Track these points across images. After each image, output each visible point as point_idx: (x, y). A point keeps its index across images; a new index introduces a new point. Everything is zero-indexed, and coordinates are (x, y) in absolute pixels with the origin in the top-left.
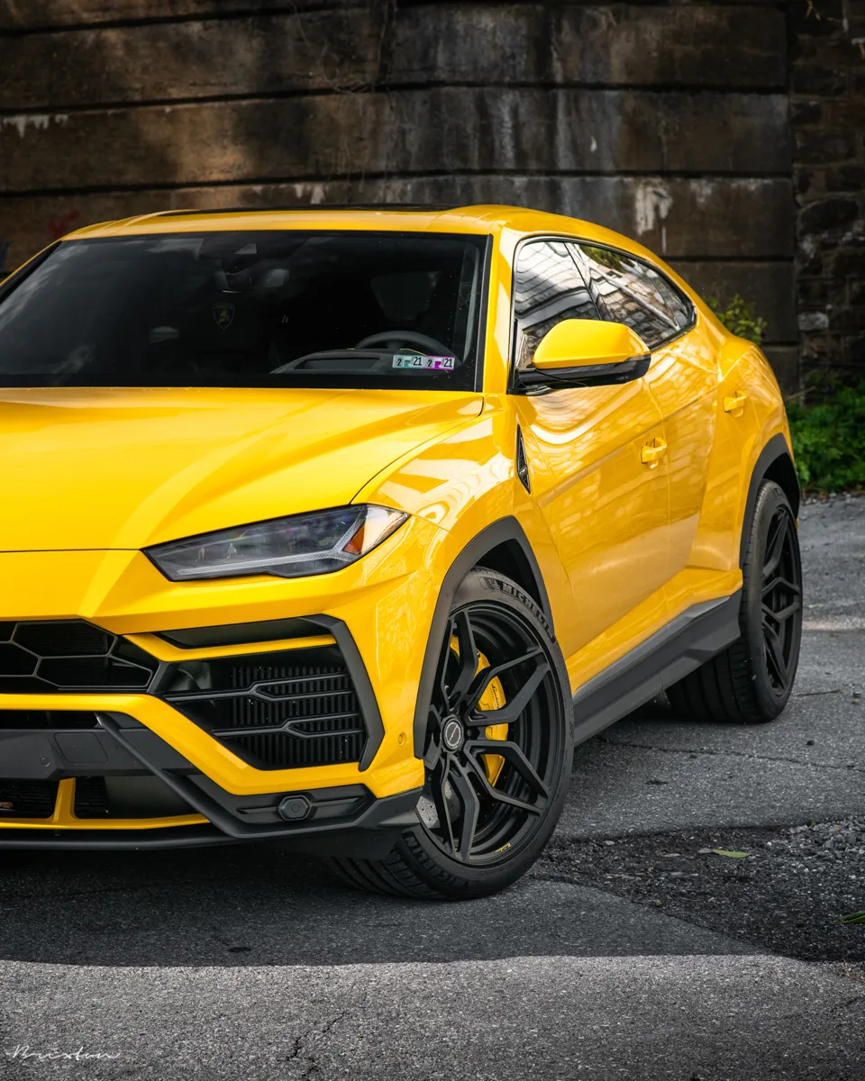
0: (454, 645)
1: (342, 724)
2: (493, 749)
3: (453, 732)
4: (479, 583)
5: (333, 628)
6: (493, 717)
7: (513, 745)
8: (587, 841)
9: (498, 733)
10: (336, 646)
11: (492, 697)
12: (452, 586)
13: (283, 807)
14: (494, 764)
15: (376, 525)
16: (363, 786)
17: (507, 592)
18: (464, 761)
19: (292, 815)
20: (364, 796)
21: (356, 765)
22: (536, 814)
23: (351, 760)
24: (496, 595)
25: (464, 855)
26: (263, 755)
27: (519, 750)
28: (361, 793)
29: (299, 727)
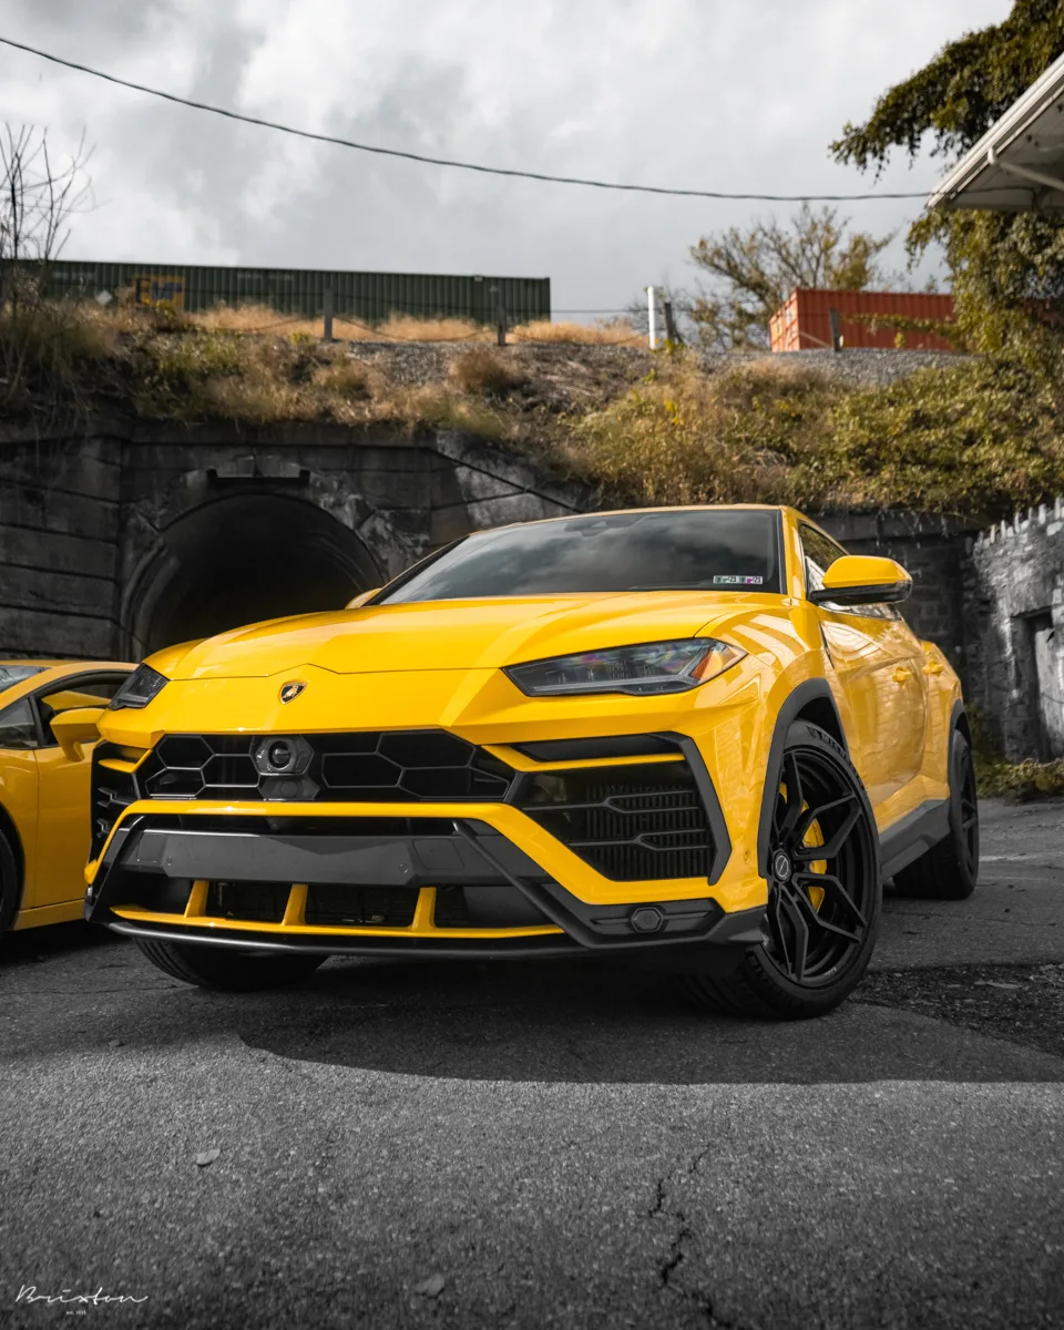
0: (785, 792)
1: (692, 839)
2: (816, 881)
3: (783, 863)
4: (803, 731)
5: (682, 744)
6: (813, 853)
7: (831, 878)
9: (818, 868)
10: (684, 764)
11: (811, 837)
12: (781, 729)
13: (635, 919)
14: (816, 897)
15: (716, 661)
16: (712, 900)
17: (824, 741)
18: (793, 891)
19: (644, 927)
20: (714, 910)
21: (704, 879)
22: (856, 941)
23: (700, 874)
24: (816, 743)
25: (799, 976)
26: (615, 866)
27: (836, 882)
28: (709, 907)
29: (649, 840)
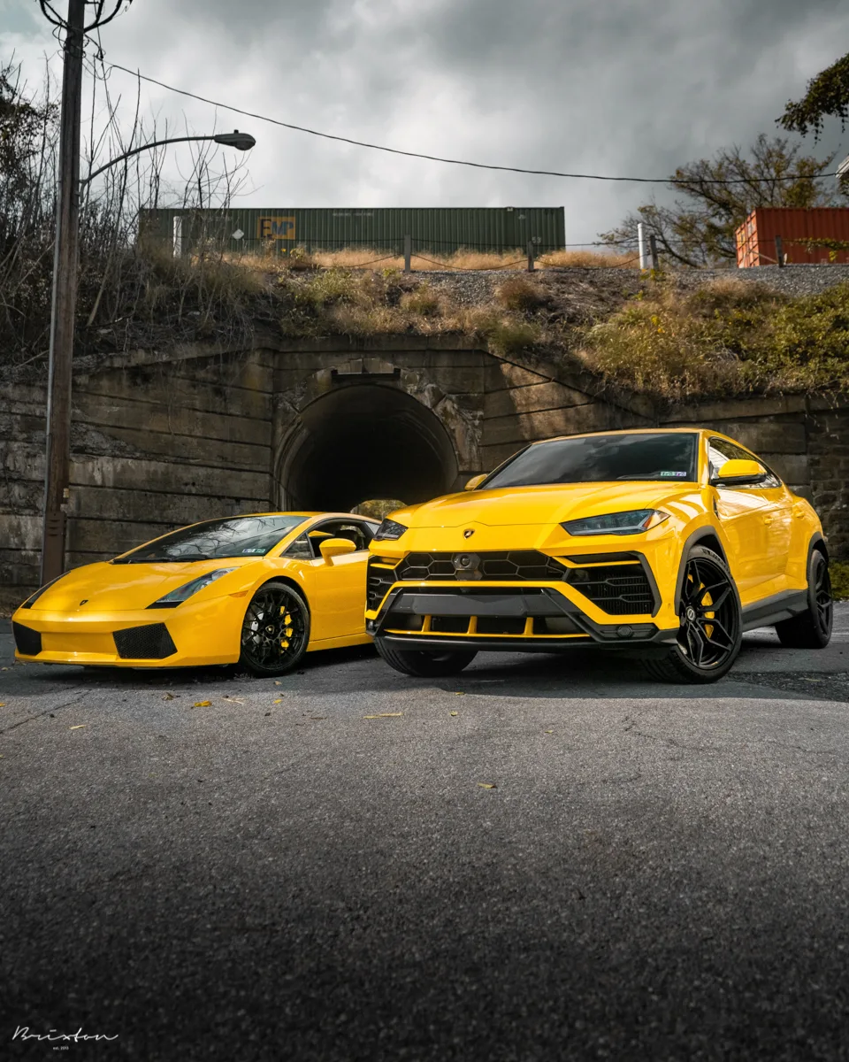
0: (690, 578)
1: (644, 597)
2: (709, 622)
3: (691, 614)
4: (699, 551)
5: (639, 556)
6: (707, 609)
7: (716, 620)
8: (749, 674)
9: (710, 615)
10: (640, 565)
11: (706, 601)
12: (686, 550)
13: (619, 631)
14: (709, 630)
15: (656, 518)
16: (653, 624)
17: (712, 555)
18: (696, 626)
19: (623, 634)
20: (654, 629)
21: (650, 615)
22: (728, 651)
23: (648, 613)
24: (706, 556)
25: (698, 663)
26: (611, 609)
27: (719, 623)
28: (652, 627)
29: (626, 598)
